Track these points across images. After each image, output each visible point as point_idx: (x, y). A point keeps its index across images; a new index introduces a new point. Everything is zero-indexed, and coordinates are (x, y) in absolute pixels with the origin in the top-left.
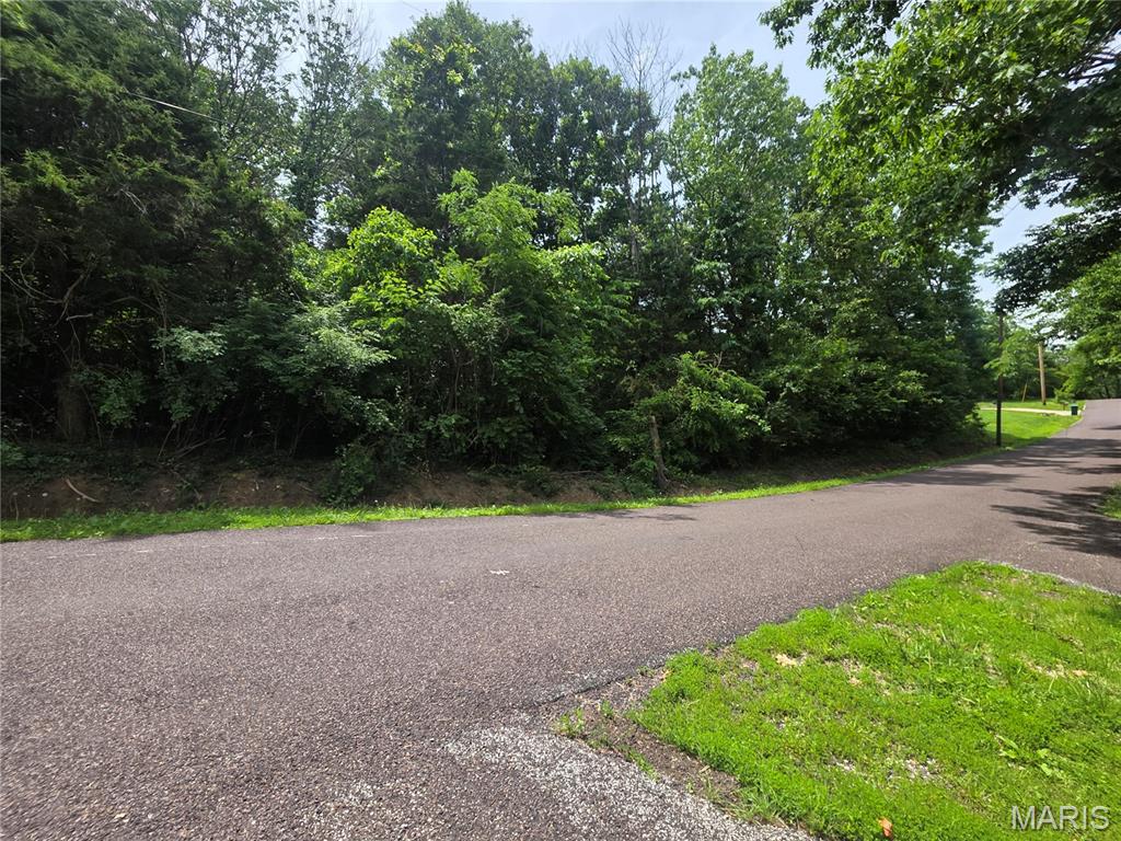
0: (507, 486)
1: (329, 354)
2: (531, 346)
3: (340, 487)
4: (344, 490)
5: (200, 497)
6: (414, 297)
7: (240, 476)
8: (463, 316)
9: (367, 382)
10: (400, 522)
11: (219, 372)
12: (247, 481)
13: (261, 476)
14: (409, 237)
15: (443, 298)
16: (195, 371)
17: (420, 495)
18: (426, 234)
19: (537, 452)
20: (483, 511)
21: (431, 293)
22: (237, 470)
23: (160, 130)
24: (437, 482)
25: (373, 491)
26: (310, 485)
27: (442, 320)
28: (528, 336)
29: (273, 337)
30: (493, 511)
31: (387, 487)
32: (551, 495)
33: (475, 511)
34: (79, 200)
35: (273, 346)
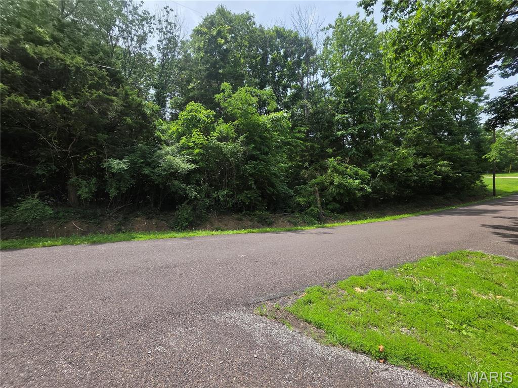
0: (250, 221)
1: (171, 166)
2: (258, 158)
3: (179, 223)
4: (181, 224)
5: (123, 228)
6: (206, 140)
7: (139, 219)
8: (228, 147)
9: (188, 177)
10: (203, 237)
11: (127, 176)
12: (141, 221)
13: (147, 219)
14: (203, 113)
15: (219, 140)
16: (118, 176)
17: (212, 225)
18: (210, 112)
19: (263, 206)
20: (238, 232)
21: (213, 138)
22: (137, 217)
23: (102, 78)
24: (220, 219)
25: (192, 224)
26: (167, 222)
27: (218, 150)
28: (256, 154)
29: (149, 160)
30: (243, 231)
31: (199, 222)
32: (270, 225)
33: (235, 232)
34: (73, 109)
35: (148, 164)
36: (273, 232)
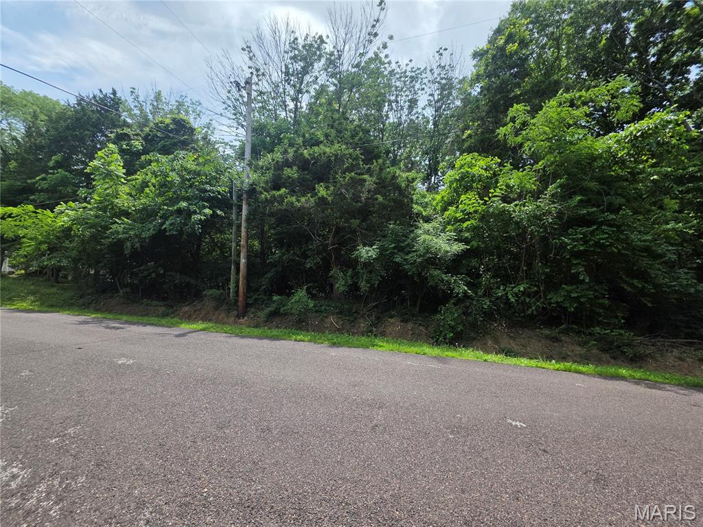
0: (580, 345)
1: (428, 250)
2: (594, 221)
3: (441, 332)
4: (443, 334)
5: (374, 329)
6: (482, 204)
7: (392, 320)
9: (455, 264)
10: (467, 361)
11: (377, 266)
12: (394, 324)
13: (402, 321)
14: (480, 165)
15: (505, 199)
16: (368, 265)
17: (496, 341)
18: (492, 160)
19: (617, 317)
20: (542, 364)
21: (496, 199)
22: (391, 317)
24: (512, 335)
25: (459, 338)
26: (426, 329)
27: (504, 217)
29: (402, 244)
30: (553, 365)
31: (472, 334)
33: (533, 363)
35: (401, 249)
36: (638, 381)
